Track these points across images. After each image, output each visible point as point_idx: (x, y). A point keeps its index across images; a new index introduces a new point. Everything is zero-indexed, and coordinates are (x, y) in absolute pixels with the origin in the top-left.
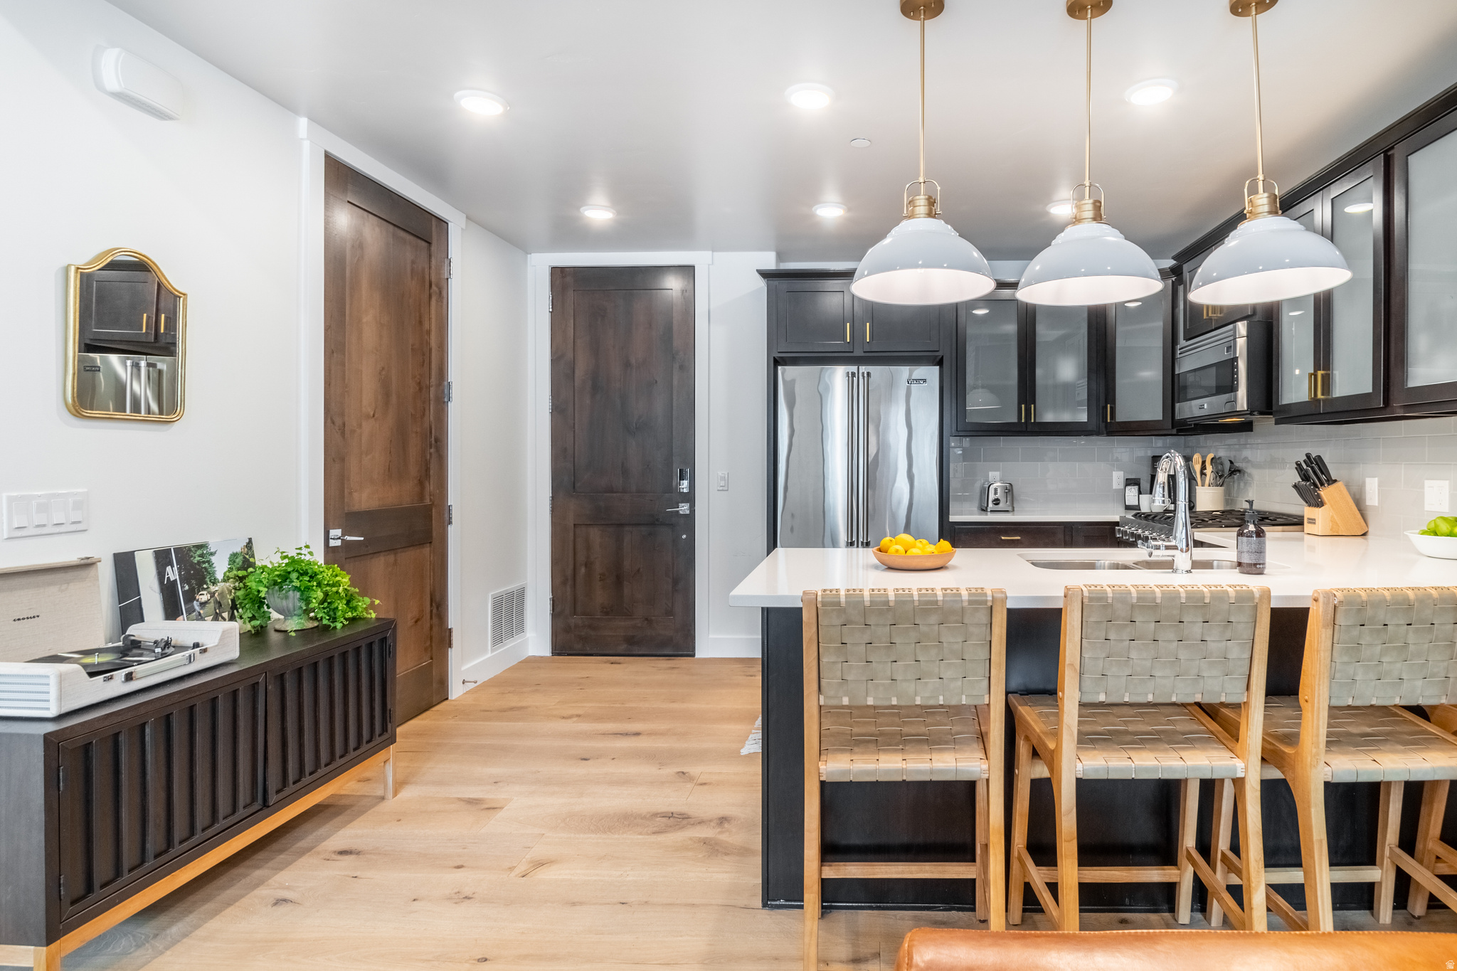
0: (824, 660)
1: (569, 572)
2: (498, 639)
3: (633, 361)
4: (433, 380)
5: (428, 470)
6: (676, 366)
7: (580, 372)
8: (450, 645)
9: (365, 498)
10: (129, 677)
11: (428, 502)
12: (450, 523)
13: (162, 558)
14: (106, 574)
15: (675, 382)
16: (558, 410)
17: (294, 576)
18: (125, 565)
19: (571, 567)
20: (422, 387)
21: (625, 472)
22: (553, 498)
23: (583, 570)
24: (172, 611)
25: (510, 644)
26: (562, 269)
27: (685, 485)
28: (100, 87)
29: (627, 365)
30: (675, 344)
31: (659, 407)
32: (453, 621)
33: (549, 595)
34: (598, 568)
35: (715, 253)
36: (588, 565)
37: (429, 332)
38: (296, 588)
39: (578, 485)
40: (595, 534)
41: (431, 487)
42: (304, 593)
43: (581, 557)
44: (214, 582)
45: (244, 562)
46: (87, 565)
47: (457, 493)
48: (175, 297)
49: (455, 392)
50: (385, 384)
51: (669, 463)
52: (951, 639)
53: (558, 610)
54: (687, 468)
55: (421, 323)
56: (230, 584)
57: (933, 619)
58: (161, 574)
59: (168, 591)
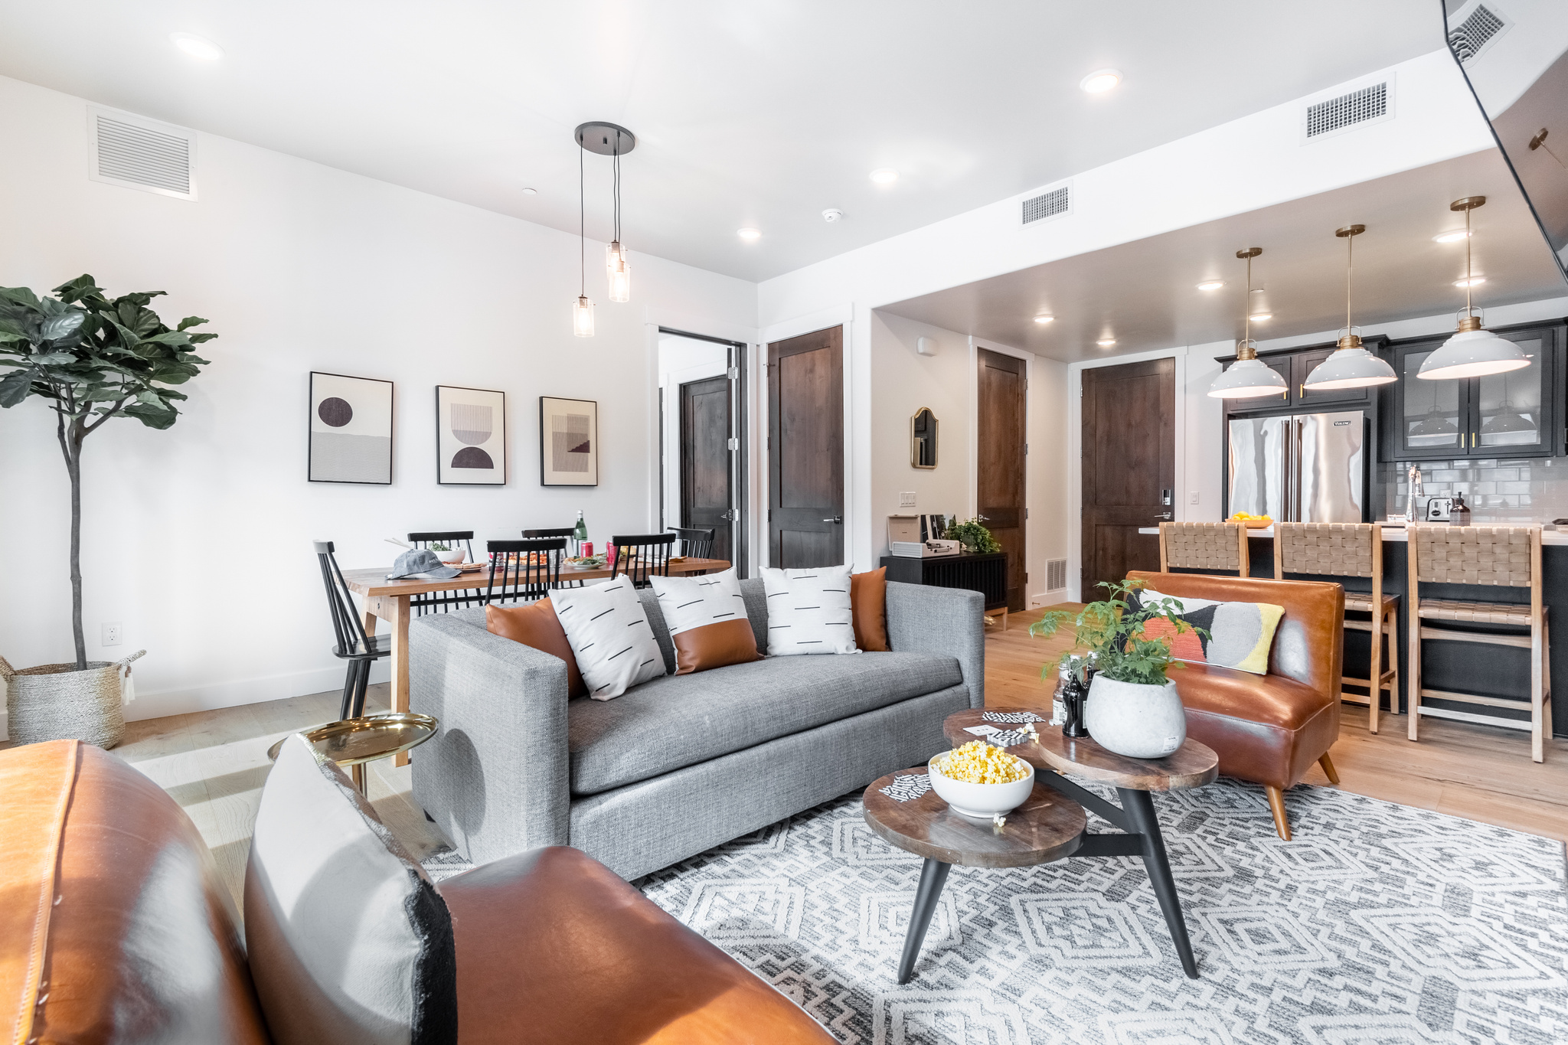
0: (1168, 548)
1: (1093, 553)
2: (1050, 587)
3: (1133, 423)
4: (1020, 445)
5: (1017, 490)
6: (1162, 424)
7: (1099, 433)
8: (1027, 582)
9: (993, 502)
10: (936, 551)
11: (1017, 506)
12: (1027, 518)
13: (932, 517)
14: (919, 519)
15: (1161, 434)
16: (1086, 455)
17: (972, 529)
18: (923, 517)
19: (1094, 550)
20: (1014, 448)
21: (1128, 492)
22: (1083, 509)
23: (1101, 552)
24: (935, 537)
25: (1057, 591)
26: (1089, 370)
27: (1168, 501)
28: (918, 353)
29: (1129, 425)
30: (1161, 409)
31: (1150, 450)
32: (1028, 570)
33: (1080, 566)
34: (1110, 552)
35: (1190, 347)
36: (1104, 549)
37: (1017, 420)
38: (973, 534)
39: (1098, 501)
40: (1108, 531)
41: (1018, 499)
42: (975, 536)
43: (1100, 545)
44: (946, 530)
45: (953, 522)
46: (915, 518)
47: (1030, 504)
48: (935, 421)
49: (1029, 449)
50: (999, 447)
51: (1157, 488)
52: (1221, 542)
53: (1086, 575)
54: (1169, 488)
55: (1014, 415)
56: (949, 531)
57: (1212, 533)
58: (932, 524)
59: (934, 529)
